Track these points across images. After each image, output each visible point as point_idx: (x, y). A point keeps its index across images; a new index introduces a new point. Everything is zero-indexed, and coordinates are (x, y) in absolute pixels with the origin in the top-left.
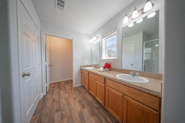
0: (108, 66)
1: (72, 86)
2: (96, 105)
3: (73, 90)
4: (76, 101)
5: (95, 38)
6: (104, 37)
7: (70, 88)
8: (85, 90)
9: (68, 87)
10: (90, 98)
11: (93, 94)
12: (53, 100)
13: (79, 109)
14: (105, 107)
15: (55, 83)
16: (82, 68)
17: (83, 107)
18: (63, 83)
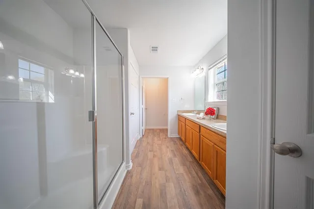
0: (210, 112)
1: (167, 135)
2: (190, 159)
3: (167, 139)
4: (168, 150)
5: (198, 71)
6: (211, 68)
7: (165, 137)
8: (181, 143)
9: (162, 136)
10: (185, 152)
11: (189, 147)
12: (148, 143)
13: (170, 156)
14: (200, 162)
15: (150, 129)
16: (179, 113)
17: (175, 156)
18: (158, 131)
